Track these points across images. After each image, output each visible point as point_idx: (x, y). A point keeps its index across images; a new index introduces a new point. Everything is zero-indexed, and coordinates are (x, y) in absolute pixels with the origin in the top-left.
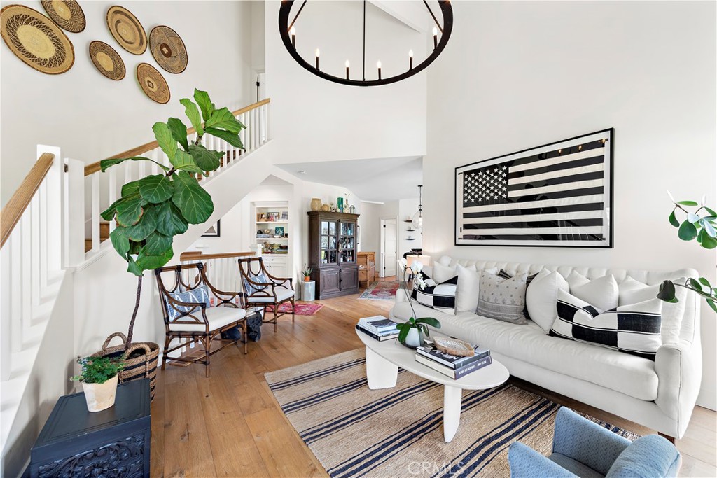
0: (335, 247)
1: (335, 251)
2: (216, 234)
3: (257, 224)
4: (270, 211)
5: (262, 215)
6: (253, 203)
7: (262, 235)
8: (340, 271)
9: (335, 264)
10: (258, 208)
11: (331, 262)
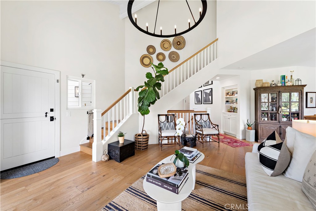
0: (276, 110)
1: (276, 113)
2: (211, 103)
3: (226, 98)
4: (234, 90)
5: (228, 93)
6: (223, 88)
7: (227, 103)
8: (280, 127)
9: (276, 121)
10: (226, 90)
11: (272, 120)
